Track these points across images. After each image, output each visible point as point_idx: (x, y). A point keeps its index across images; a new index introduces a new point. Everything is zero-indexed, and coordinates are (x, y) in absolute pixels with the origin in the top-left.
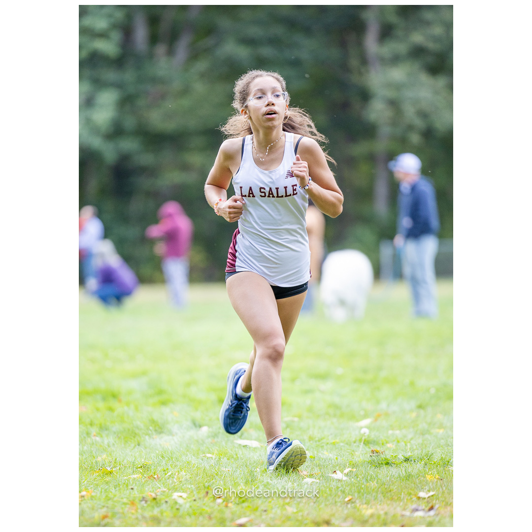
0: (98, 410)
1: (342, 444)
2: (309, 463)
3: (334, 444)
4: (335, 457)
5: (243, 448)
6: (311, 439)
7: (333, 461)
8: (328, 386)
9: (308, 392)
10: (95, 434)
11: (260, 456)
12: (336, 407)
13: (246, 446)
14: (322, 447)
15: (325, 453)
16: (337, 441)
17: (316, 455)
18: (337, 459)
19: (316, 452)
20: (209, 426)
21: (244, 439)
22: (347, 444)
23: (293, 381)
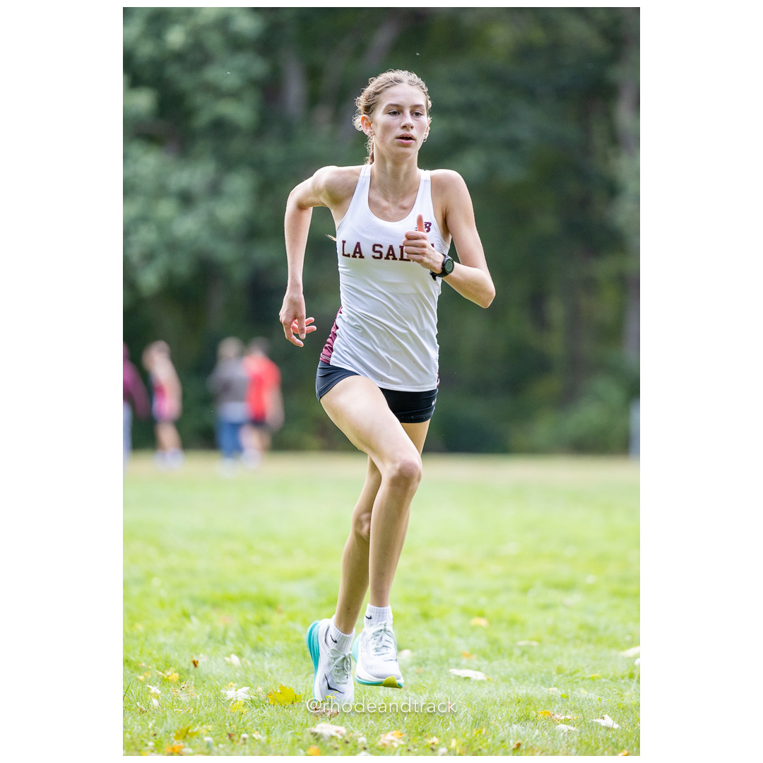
1: (604, 680)
2: (561, 704)
3: (593, 680)
4: (597, 697)
5: (463, 680)
6: (560, 671)
7: (594, 703)
8: (574, 599)
9: (547, 607)
11: (490, 692)
12: (592, 630)
13: (468, 678)
14: (577, 683)
15: (582, 691)
16: (598, 675)
17: (569, 694)
18: (600, 700)
19: (569, 690)
20: (413, 650)
21: (462, 668)
22: (611, 680)
23: (525, 591)
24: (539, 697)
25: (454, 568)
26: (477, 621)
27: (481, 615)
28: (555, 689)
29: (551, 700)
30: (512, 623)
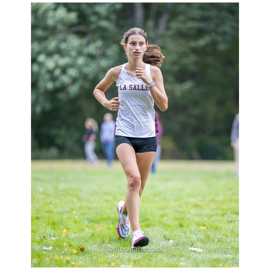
0: (109, 229)
2: (231, 261)
5: (193, 252)
6: (232, 248)
10: (107, 242)
11: (203, 257)
13: (195, 251)
17: (235, 257)
19: (235, 256)
20: (173, 240)
21: (193, 247)
23: (223, 215)
24: (222, 258)
25: (196, 206)
26: (202, 228)
27: (204, 226)
28: (229, 255)
29: (227, 260)
30: (216, 228)
